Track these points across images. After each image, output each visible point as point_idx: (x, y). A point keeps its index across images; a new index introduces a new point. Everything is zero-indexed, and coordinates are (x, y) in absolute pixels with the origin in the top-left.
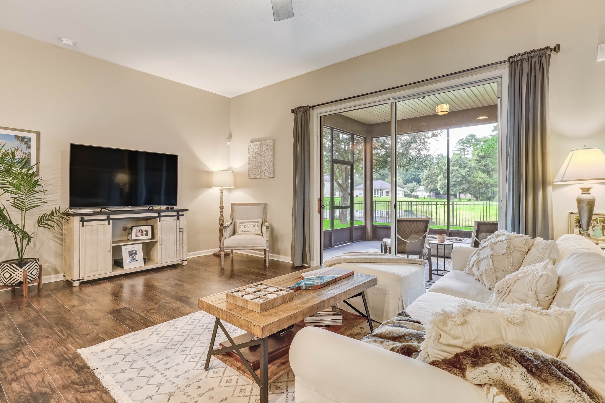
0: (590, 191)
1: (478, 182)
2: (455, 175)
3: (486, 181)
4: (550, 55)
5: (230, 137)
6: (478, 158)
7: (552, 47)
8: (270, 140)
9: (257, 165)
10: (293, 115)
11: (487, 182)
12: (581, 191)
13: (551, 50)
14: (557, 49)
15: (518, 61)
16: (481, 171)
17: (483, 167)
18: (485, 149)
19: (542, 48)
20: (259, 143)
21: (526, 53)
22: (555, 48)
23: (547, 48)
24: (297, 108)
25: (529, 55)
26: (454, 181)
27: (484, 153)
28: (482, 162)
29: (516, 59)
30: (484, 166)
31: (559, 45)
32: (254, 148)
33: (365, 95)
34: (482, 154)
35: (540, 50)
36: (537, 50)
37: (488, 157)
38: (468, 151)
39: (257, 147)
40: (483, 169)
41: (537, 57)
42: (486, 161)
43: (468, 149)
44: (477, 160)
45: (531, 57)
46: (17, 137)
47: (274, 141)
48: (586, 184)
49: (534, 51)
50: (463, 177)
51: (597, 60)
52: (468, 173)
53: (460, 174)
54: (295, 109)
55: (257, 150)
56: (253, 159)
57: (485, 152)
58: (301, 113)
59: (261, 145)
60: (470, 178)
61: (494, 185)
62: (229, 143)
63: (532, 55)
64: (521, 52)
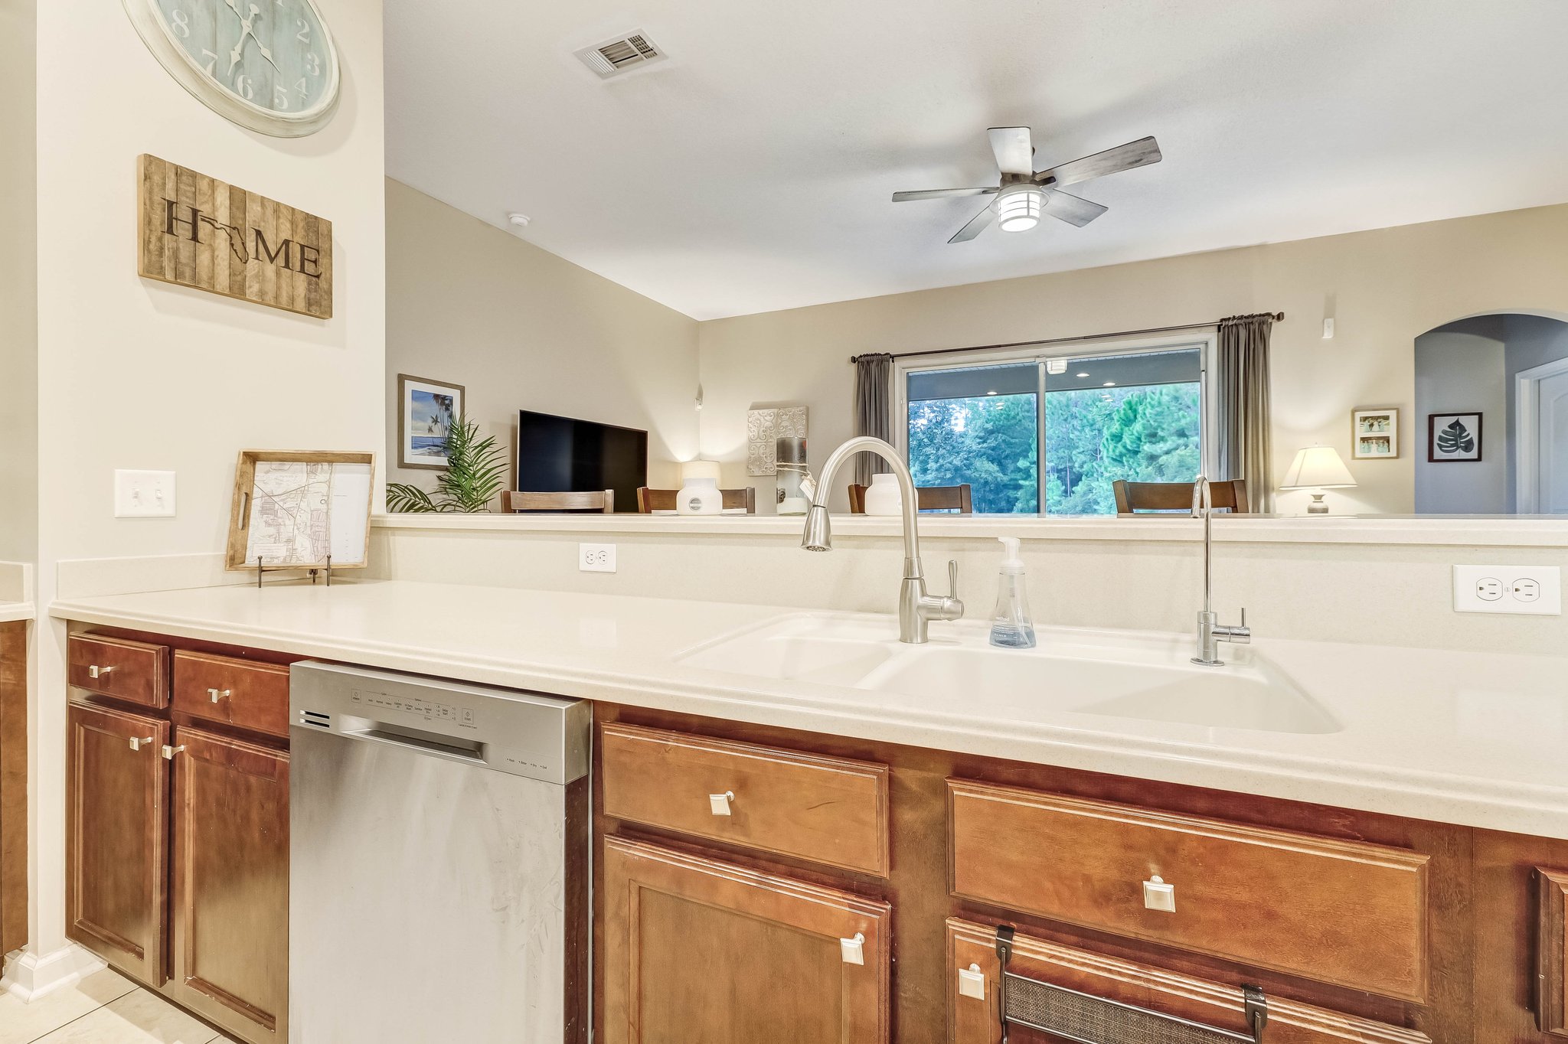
0: (1323, 499)
1: (982, 481)
2: (943, 465)
3: (996, 478)
4: (1271, 323)
5: (700, 396)
6: (982, 434)
7: (1275, 314)
8: (801, 408)
9: (768, 450)
10: (853, 367)
11: (999, 479)
12: (1313, 499)
13: (1273, 317)
14: (1280, 317)
15: (1232, 325)
16: (988, 458)
17: (990, 452)
18: (995, 416)
19: (1262, 313)
20: (776, 410)
21: (1241, 317)
22: (1279, 316)
23: (1269, 314)
24: (865, 356)
25: (1247, 320)
26: (940, 478)
27: (992, 423)
28: (988, 441)
29: (1231, 323)
30: (993, 450)
31: (1283, 313)
32: (762, 420)
33: (1000, 346)
34: (989, 426)
35: (1260, 315)
36: (1257, 315)
37: (999, 433)
38: (956, 419)
39: (768, 418)
40: (991, 455)
41: (1257, 325)
42: (996, 439)
43: (956, 415)
44: (980, 438)
45: (1249, 323)
46: (436, 396)
47: (808, 409)
48: (1318, 491)
49: (1252, 316)
50: (957, 469)
51: (1323, 335)
52: (965, 462)
53: (951, 464)
54: (861, 356)
55: (768, 424)
56: (759, 440)
57: (994, 423)
58: (873, 366)
59: (778, 415)
60: (969, 472)
61: (1010, 485)
62: (700, 407)
63: (1250, 320)
64: (1237, 316)
